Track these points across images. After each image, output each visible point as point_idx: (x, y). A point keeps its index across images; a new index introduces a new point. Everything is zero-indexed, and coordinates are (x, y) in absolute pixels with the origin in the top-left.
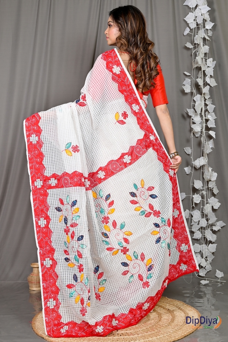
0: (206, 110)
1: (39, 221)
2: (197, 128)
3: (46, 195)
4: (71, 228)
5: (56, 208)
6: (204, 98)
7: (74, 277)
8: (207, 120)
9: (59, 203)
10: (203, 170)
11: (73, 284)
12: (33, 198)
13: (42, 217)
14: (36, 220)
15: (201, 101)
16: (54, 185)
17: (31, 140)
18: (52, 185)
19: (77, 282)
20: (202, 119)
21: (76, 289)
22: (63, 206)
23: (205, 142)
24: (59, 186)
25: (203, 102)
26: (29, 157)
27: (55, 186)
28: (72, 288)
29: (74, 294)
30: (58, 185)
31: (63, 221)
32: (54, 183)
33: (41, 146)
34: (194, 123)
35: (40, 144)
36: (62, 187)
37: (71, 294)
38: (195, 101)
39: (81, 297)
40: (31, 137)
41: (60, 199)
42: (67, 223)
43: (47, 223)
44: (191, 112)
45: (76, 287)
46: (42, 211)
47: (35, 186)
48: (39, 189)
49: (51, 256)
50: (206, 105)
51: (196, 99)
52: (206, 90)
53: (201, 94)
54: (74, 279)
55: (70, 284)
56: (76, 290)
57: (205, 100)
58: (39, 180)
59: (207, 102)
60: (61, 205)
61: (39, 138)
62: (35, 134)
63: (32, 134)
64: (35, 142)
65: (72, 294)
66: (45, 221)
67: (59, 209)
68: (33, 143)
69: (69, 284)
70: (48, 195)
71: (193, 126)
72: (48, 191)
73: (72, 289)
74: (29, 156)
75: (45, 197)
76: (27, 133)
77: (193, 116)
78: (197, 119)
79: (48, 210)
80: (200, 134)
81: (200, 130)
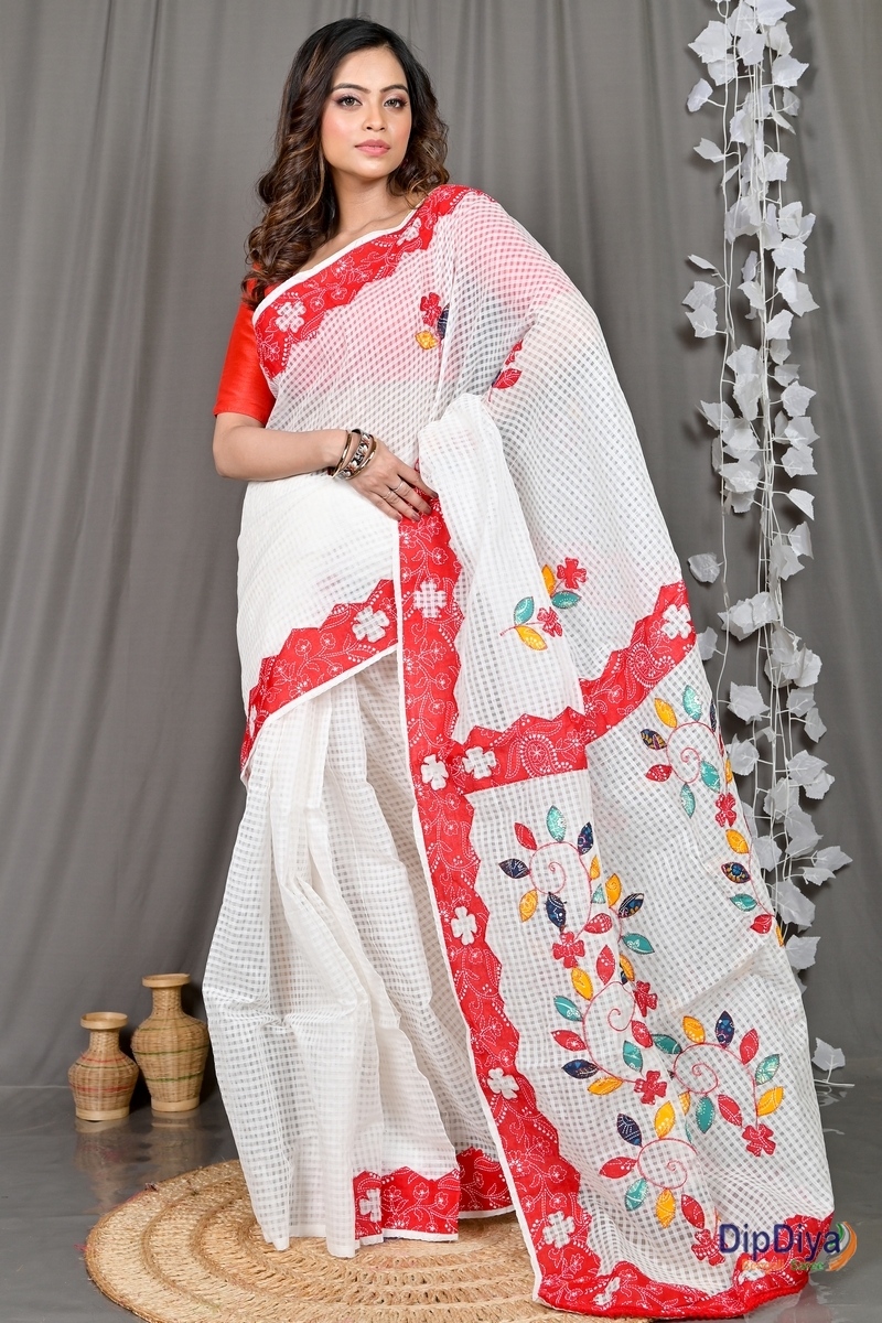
0: (778, 409)
1: (454, 921)
2: (742, 479)
3: (466, 814)
4: (586, 937)
5: (504, 866)
6: (770, 359)
7: (620, 1130)
8: (781, 449)
9: (517, 843)
10: (763, 644)
11: (623, 1155)
12: (424, 831)
13: (459, 905)
14: (442, 918)
15: (757, 371)
16: (487, 773)
17: (418, 605)
18: (478, 776)
19: (639, 1144)
20: (760, 444)
21: (645, 1170)
22: (532, 852)
23: (775, 535)
24: (508, 775)
25: (765, 375)
26: (406, 671)
27: (492, 777)
28: (626, 1172)
29: (643, 1192)
30: (503, 772)
31: (544, 913)
32: (484, 767)
33: (454, 629)
34: (729, 459)
35: (450, 619)
36: (523, 776)
37: (632, 1195)
38: (730, 373)
39: (679, 1197)
40: (420, 590)
41: (517, 825)
42: (564, 918)
43: (479, 929)
44: (717, 414)
45: (642, 1163)
46: (456, 879)
47: (423, 784)
48: (443, 792)
49: (506, 1059)
50: (776, 388)
51: (738, 364)
52: (776, 328)
53: (757, 344)
54: (623, 1136)
55: (612, 1161)
56: (648, 1176)
57: (772, 367)
58: (433, 757)
59: (780, 378)
60: (524, 849)
61: (449, 598)
62: (436, 582)
63: (424, 578)
64: (434, 613)
65: (637, 1194)
66: (472, 917)
67: (514, 869)
68: (425, 614)
69: (607, 1160)
70: (473, 812)
71: (725, 470)
72: (468, 796)
73: (629, 1175)
74: (405, 665)
75: (464, 824)
76: (405, 575)
77: (726, 430)
78: (741, 442)
79: (473, 875)
80: (752, 500)
81: (753, 487)
